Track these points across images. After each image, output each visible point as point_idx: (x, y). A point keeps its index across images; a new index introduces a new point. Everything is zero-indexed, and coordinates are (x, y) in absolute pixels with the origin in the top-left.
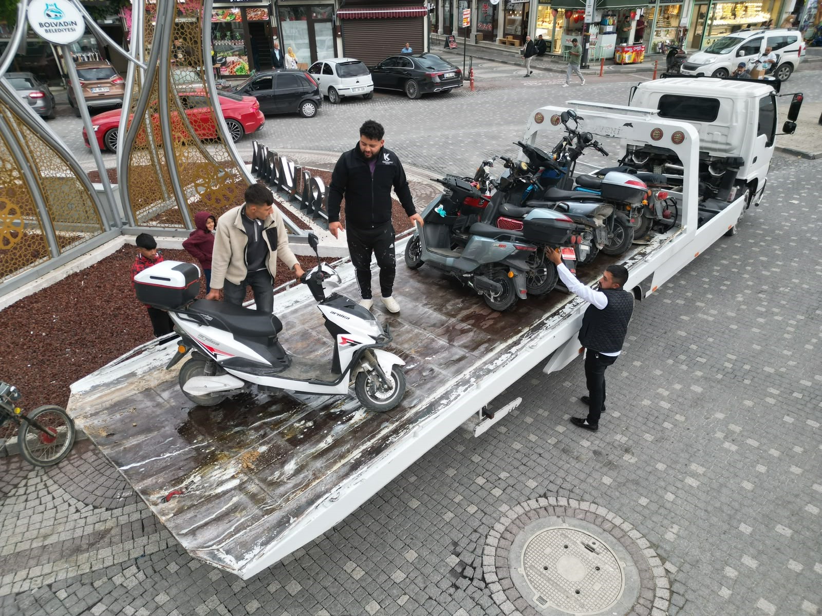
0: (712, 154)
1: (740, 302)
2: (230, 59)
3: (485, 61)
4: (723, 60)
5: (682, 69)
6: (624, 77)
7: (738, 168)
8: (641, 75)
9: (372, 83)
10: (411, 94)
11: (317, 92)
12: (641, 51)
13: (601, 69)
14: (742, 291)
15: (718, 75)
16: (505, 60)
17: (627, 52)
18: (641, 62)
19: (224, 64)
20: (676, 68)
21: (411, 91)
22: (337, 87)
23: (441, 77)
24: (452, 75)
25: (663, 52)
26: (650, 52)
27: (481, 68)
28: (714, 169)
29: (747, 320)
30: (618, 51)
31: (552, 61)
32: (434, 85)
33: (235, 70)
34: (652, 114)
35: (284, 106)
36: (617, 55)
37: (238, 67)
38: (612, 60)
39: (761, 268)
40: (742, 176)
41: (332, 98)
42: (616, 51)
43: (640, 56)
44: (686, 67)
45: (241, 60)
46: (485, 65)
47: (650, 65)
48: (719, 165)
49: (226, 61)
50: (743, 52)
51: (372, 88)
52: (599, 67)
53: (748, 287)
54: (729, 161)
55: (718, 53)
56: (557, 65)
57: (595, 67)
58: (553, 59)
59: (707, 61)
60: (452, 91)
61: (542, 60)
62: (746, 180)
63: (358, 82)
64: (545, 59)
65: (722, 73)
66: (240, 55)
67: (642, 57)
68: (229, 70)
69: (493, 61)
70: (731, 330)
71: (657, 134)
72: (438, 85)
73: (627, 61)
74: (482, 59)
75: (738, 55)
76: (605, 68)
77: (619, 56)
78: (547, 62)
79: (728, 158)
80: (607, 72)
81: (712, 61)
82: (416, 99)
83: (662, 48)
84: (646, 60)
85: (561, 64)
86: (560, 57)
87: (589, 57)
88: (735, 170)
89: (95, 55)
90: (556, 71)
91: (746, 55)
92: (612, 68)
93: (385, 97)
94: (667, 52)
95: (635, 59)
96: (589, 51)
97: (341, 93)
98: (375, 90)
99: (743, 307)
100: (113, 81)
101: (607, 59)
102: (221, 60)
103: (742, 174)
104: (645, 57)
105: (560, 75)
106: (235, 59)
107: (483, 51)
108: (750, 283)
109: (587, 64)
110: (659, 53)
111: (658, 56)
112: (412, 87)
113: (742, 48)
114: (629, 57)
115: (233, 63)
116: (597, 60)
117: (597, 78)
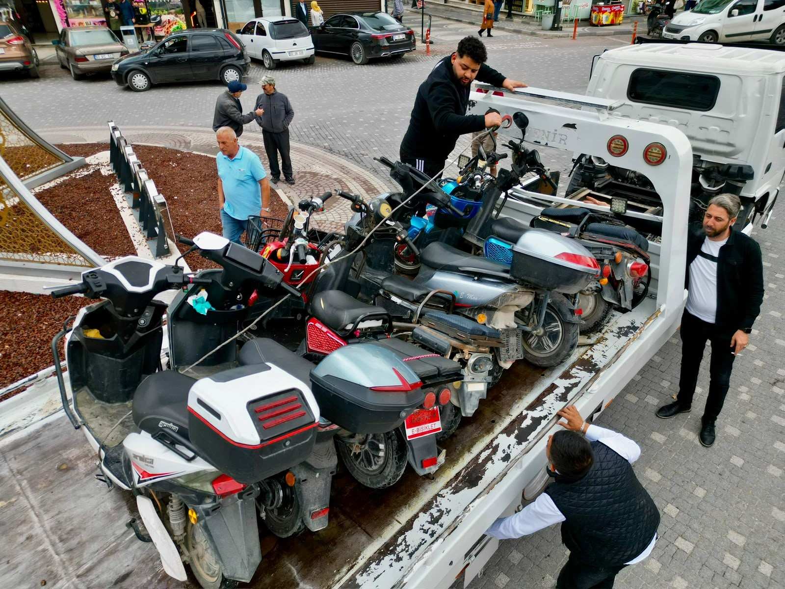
0: (704, 157)
1: (743, 403)
2: (165, 18)
3: (452, 22)
4: (711, 22)
5: (664, 32)
6: (599, 39)
7: (744, 182)
8: (619, 38)
9: (312, 46)
10: (357, 59)
11: (241, 56)
12: (620, 11)
13: (575, 31)
14: (748, 380)
15: (705, 38)
16: (473, 20)
17: (604, 12)
18: (619, 24)
19: (159, 23)
20: (658, 31)
21: (357, 55)
22: (270, 50)
23: (389, 39)
24: (402, 37)
25: (644, 13)
26: (630, 12)
27: (446, 30)
28: (708, 179)
29: (758, 445)
30: (594, 11)
31: (523, 22)
32: (380, 48)
33: (171, 30)
34: (611, 109)
35: (202, 72)
36: (594, 15)
37: (175, 26)
38: (588, 21)
39: (773, 332)
40: (749, 192)
41: (267, 63)
42: (592, 11)
43: (619, 16)
44: (669, 30)
45: (178, 19)
46: (450, 27)
47: (629, 27)
48: (714, 174)
49: (161, 21)
50: (736, 11)
51: (312, 52)
52: (573, 29)
53: (755, 371)
54: (731, 170)
55: (707, 13)
56: (527, 26)
57: (568, 29)
58: (524, 19)
59: (694, 22)
60: (406, 55)
61: (512, 21)
62: (754, 198)
63: (295, 44)
64: (516, 19)
65: (710, 37)
66: (176, 14)
67: (621, 18)
68: (164, 29)
69: (460, 21)
70: (733, 469)
71: (619, 145)
72: (386, 48)
73: (604, 22)
74: (449, 19)
75: (730, 15)
76: (579, 30)
77: (596, 17)
78: (518, 22)
79: (730, 166)
80: (581, 35)
81: (699, 22)
82: (362, 64)
83: (643, 8)
84: (625, 21)
85: (533, 25)
86: (532, 17)
87: (563, 17)
88: (739, 184)
89: (8, 12)
90: (525, 33)
91: (740, 14)
92: (587, 29)
93: (329, 61)
94: (648, 13)
95: (613, 21)
96: (563, 11)
97: (275, 57)
98: (316, 54)
99: (751, 415)
100: (9, 41)
101: (582, 20)
102: (155, 19)
103: (749, 191)
104: (625, 18)
105: (529, 38)
106: (171, 17)
107: (452, 11)
108: (758, 363)
109: (560, 25)
110: (640, 14)
111: (638, 18)
112: (357, 51)
113: (734, 7)
114: (607, 17)
115: (169, 22)
116: (572, 20)
117: (569, 41)
